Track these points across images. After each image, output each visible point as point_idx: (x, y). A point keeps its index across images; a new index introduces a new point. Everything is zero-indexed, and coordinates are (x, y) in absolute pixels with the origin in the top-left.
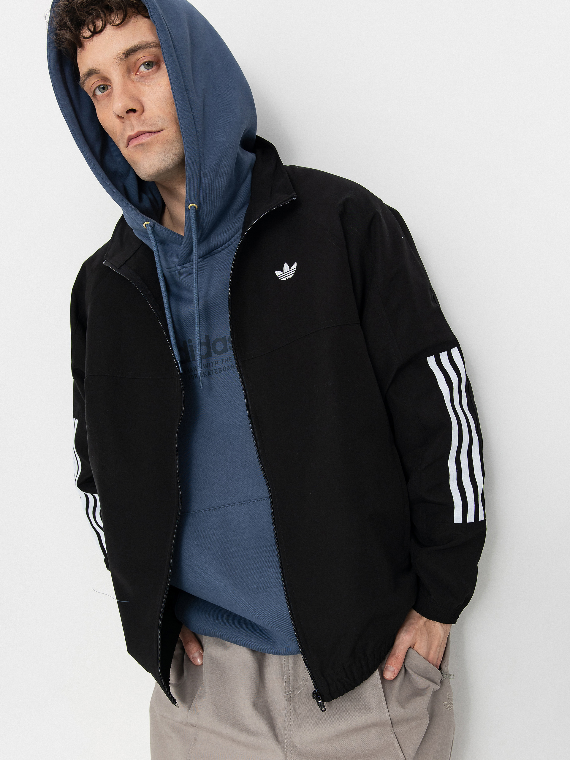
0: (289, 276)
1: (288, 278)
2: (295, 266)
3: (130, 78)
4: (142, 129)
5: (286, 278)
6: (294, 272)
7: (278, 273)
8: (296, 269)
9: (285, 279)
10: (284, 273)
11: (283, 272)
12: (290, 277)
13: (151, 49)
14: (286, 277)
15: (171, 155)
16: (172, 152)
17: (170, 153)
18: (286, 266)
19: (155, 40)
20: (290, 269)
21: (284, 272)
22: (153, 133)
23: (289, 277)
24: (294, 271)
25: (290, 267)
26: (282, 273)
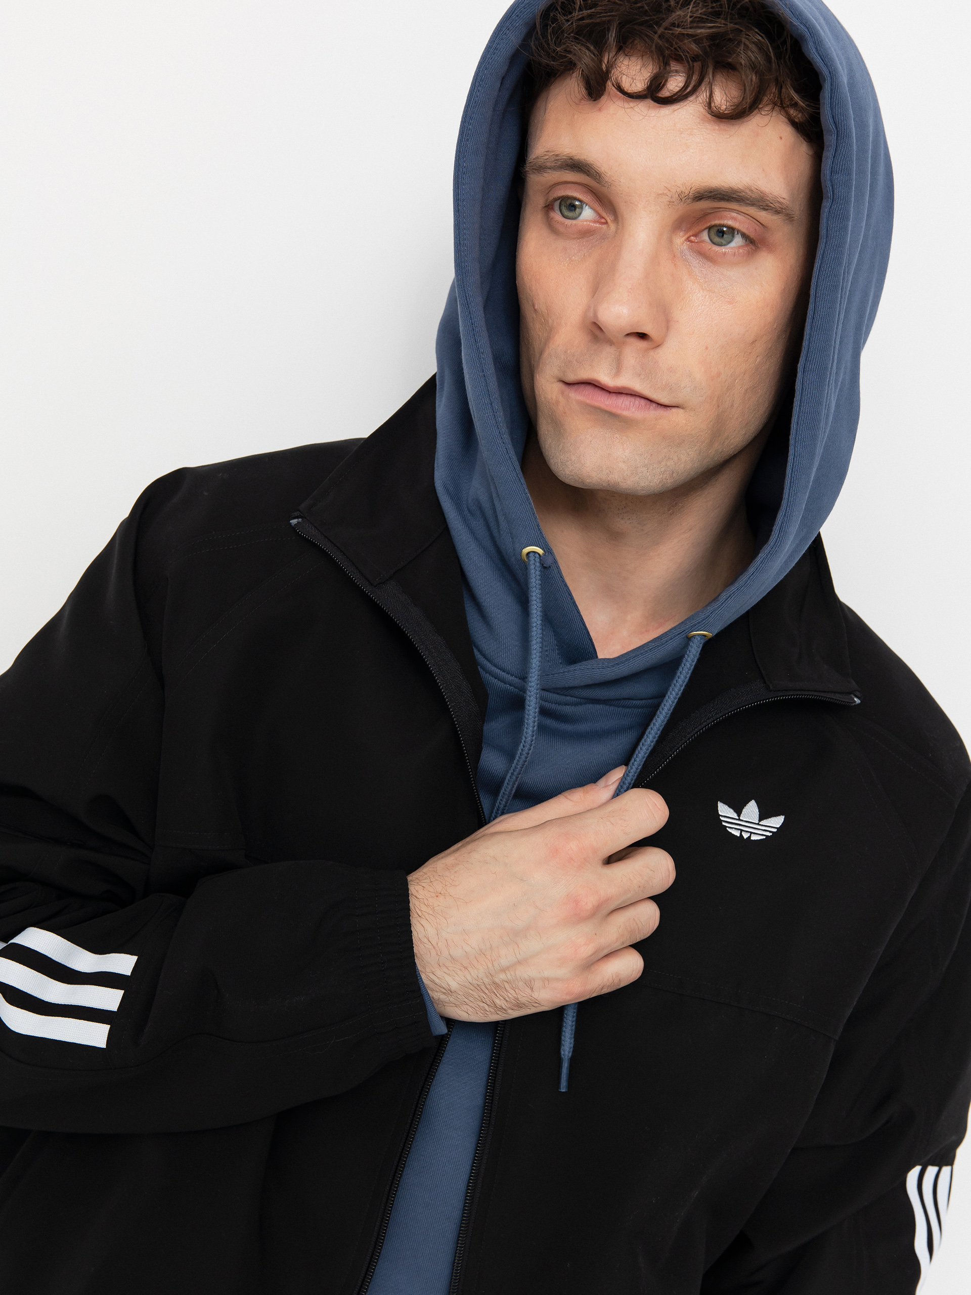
0: (751, 833)
1: (745, 836)
2: (777, 822)
3: (671, 241)
4: (638, 386)
5: (741, 834)
6: (770, 834)
7: (724, 810)
8: (775, 830)
9: (737, 834)
10: (739, 820)
11: (739, 815)
12: (754, 838)
13: (764, 212)
14: (744, 831)
15: (663, 469)
16: (668, 464)
17: (663, 463)
18: (751, 810)
19: (785, 195)
20: (760, 820)
21: (741, 818)
22: (654, 405)
23: (750, 837)
24: (770, 832)
25: (762, 817)
26: (735, 816)
